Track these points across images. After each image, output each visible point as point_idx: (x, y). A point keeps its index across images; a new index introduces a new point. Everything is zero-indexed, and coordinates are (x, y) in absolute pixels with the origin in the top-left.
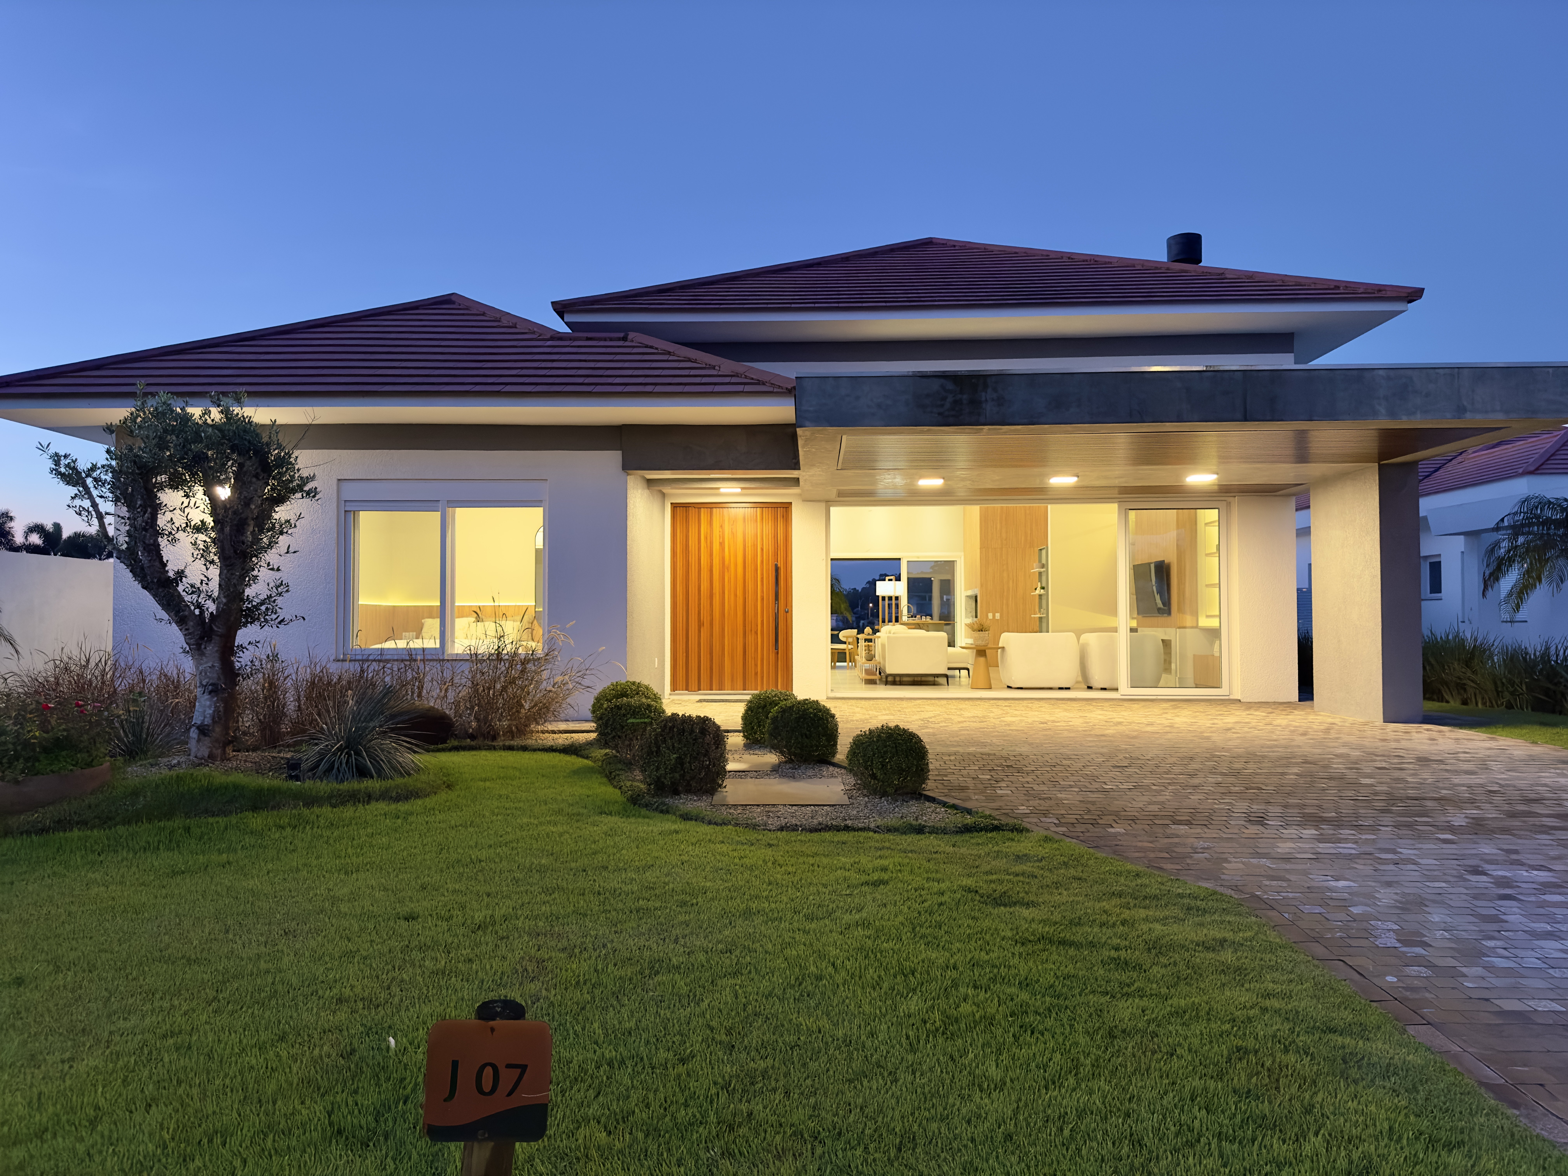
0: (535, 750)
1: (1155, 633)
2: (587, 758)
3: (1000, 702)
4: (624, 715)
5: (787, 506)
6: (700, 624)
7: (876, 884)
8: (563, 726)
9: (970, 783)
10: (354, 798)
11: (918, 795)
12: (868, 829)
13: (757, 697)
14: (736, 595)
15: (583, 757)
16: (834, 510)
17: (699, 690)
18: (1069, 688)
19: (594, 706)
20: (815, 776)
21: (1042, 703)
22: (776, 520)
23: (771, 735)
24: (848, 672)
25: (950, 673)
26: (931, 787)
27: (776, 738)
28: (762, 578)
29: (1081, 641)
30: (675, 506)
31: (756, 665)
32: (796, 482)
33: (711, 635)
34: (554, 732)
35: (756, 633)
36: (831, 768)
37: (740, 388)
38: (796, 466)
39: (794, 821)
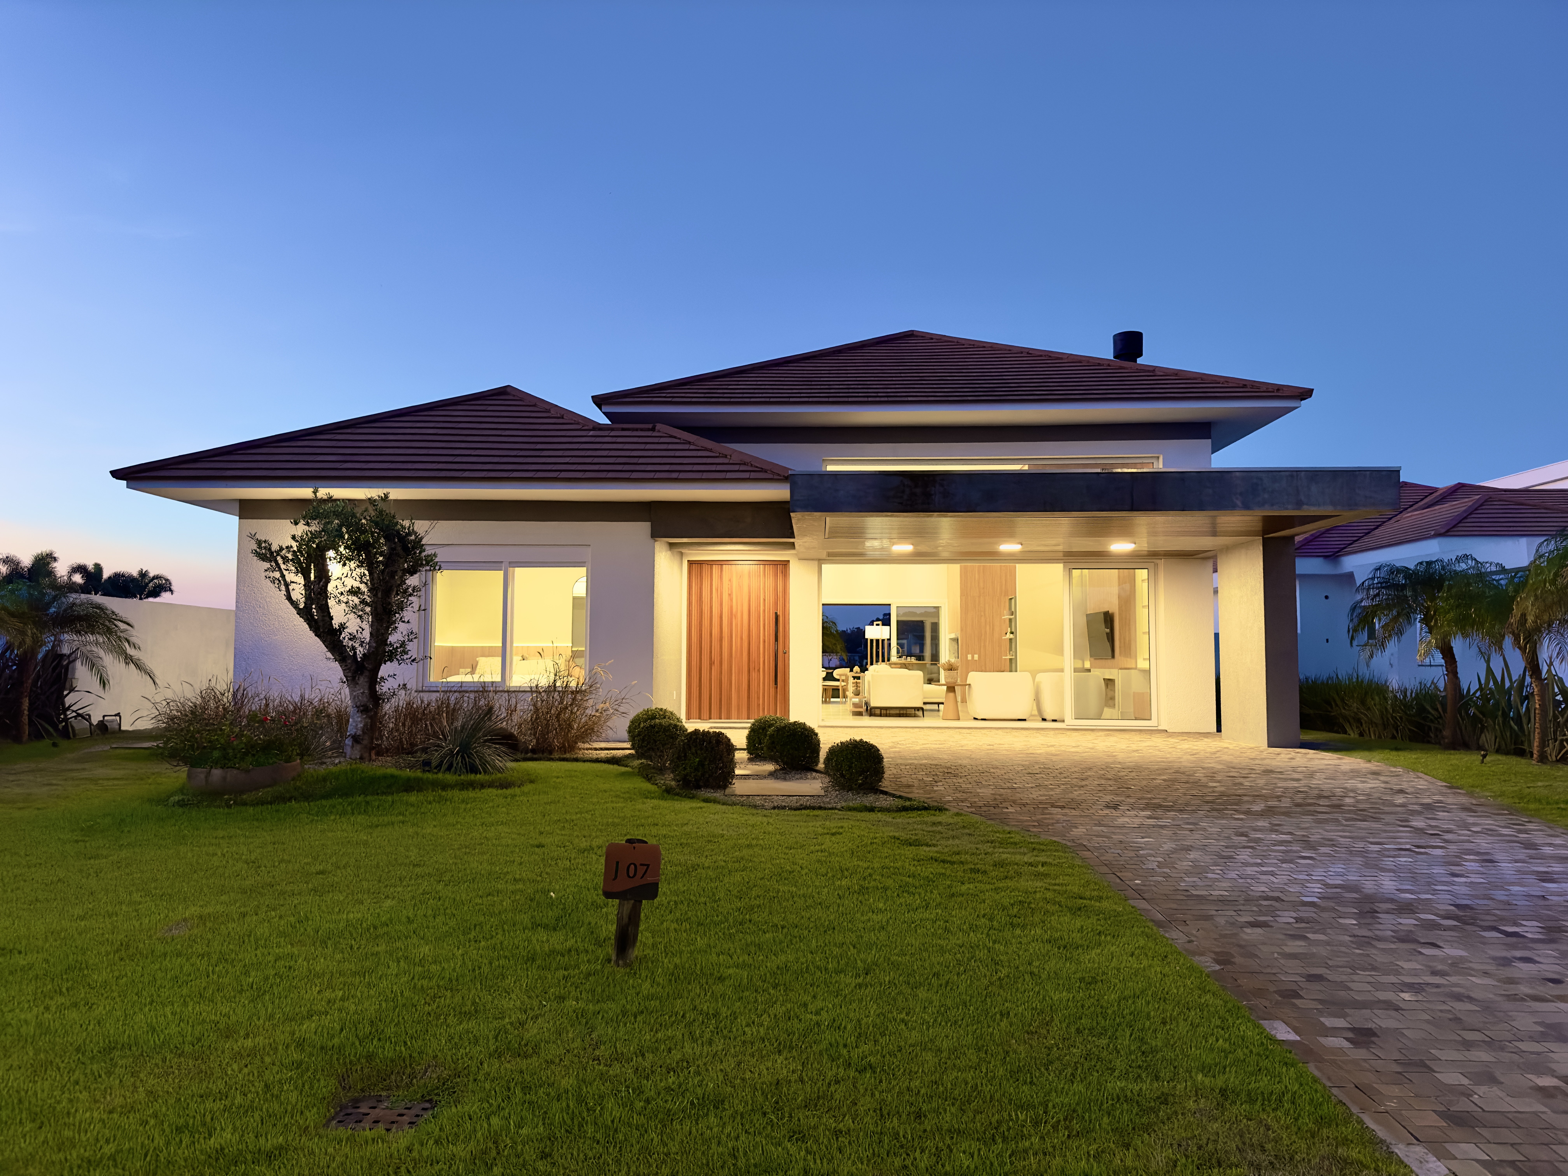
0: (584, 761)
1: (1101, 673)
2: (627, 766)
3: (964, 731)
4: (657, 732)
5: (786, 564)
6: (711, 663)
7: (833, 834)
8: (603, 745)
9: (916, 783)
10: (472, 785)
11: (877, 791)
12: (836, 809)
13: (759, 721)
14: (742, 638)
15: (623, 766)
16: (825, 567)
17: (710, 718)
18: (1025, 720)
19: (629, 727)
20: (801, 778)
21: (1000, 732)
22: (776, 575)
23: (769, 748)
24: (841, 706)
25: (925, 707)
26: (886, 784)
27: (772, 751)
28: (764, 625)
29: (1037, 680)
30: (691, 563)
31: (758, 698)
32: (792, 546)
33: (721, 673)
34: (596, 749)
35: (759, 670)
36: (814, 774)
37: (746, 475)
38: (792, 535)
39: (783, 804)
